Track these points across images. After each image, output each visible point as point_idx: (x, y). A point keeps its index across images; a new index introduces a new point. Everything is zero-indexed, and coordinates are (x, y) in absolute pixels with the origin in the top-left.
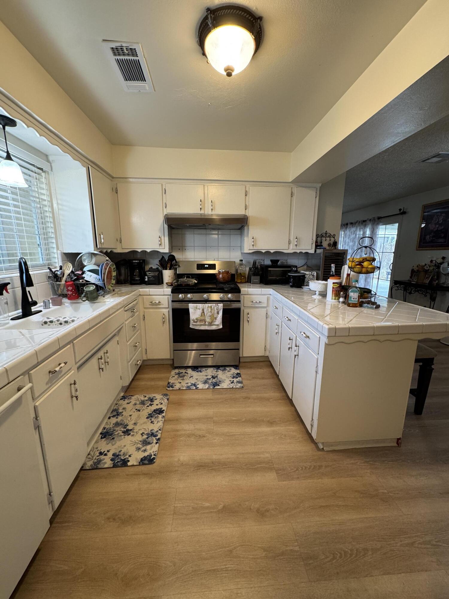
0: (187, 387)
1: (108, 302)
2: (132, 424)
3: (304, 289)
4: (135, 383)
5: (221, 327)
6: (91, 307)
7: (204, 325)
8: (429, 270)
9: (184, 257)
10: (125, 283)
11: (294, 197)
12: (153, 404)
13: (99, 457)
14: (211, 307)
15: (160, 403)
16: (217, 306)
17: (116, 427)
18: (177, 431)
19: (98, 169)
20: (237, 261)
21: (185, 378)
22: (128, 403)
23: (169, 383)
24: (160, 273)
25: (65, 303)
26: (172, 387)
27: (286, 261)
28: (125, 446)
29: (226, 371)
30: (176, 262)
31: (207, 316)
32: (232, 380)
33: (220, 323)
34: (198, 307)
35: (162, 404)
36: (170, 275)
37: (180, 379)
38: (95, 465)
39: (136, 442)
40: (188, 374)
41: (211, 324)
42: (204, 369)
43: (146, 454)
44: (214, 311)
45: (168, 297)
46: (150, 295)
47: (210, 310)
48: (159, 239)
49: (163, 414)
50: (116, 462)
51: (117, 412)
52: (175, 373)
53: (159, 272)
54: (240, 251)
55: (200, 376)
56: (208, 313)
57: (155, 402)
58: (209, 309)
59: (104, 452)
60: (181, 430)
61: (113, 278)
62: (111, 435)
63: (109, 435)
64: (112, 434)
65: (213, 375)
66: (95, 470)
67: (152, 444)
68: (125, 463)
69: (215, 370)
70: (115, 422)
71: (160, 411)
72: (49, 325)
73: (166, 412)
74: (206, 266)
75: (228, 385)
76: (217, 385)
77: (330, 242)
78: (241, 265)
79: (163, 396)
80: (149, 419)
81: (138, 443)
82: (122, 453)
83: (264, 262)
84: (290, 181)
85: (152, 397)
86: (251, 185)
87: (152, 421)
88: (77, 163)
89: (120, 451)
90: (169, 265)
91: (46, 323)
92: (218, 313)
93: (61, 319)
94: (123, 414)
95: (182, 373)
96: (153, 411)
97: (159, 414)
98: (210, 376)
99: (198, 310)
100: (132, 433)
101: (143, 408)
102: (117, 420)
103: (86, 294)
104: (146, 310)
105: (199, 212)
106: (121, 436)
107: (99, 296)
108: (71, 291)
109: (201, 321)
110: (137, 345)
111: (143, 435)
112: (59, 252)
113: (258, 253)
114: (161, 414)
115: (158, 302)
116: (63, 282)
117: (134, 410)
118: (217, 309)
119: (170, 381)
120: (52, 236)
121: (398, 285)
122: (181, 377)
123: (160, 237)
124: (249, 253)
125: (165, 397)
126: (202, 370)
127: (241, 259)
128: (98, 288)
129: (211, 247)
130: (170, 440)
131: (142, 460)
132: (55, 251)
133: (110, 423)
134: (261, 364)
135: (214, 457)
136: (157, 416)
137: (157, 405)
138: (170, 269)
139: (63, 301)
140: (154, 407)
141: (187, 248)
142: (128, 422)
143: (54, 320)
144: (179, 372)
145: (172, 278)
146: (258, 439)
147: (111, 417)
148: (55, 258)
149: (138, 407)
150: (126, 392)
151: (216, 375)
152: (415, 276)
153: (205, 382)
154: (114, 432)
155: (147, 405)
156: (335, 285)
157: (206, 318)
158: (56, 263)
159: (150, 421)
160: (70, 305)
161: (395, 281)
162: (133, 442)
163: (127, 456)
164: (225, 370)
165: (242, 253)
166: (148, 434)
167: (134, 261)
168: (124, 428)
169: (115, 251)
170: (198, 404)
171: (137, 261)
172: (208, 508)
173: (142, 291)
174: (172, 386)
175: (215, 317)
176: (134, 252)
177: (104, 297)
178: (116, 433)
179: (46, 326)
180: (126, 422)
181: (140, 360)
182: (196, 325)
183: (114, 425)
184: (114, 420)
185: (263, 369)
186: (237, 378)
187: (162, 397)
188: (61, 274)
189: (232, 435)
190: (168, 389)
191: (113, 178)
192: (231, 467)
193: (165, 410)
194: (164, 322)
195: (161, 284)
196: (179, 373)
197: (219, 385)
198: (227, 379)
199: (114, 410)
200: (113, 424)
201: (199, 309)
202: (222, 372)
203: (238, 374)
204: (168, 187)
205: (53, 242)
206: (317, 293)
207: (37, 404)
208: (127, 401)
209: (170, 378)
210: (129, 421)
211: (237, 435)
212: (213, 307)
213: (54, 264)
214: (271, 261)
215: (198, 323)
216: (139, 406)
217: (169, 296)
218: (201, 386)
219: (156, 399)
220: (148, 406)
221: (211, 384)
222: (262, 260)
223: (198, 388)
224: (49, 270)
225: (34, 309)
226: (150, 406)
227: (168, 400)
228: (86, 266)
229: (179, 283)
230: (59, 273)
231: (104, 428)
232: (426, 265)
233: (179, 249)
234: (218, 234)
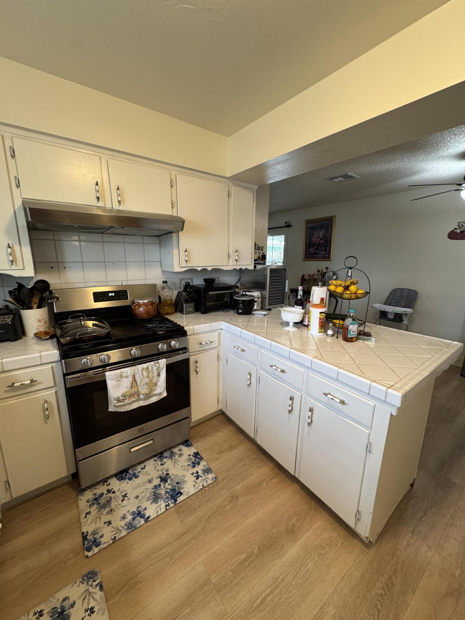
0: (128, 528)
3: (255, 315)
5: (165, 394)
7: (136, 401)
8: (317, 279)
9: (63, 282)
11: (232, 198)
14: (148, 368)
15: (86, 611)
16: (157, 364)
20: (159, 282)
21: (113, 505)
23: (84, 537)
24: (17, 318)
26: (97, 546)
29: (177, 457)
30: (51, 292)
31: (142, 384)
32: (194, 470)
33: (164, 391)
34: (124, 375)
35: (92, 611)
36: (41, 318)
37: (105, 512)
40: (114, 492)
41: (148, 396)
42: (139, 468)
44: (153, 373)
45: (52, 367)
47: (145, 374)
48: (9, 249)
52: (88, 501)
53: (14, 315)
54: (160, 268)
55: (139, 486)
56: (142, 379)
58: (144, 372)
65: (160, 473)
69: (159, 463)
74: (110, 294)
75: (194, 486)
76: (177, 494)
77: (259, 255)
78: (163, 288)
79: (87, 584)
83: (193, 282)
84: (228, 176)
86: (178, 172)
90: (36, 300)
92: (159, 375)
95: (102, 495)
98: (157, 478)
99: (125, 380)
105: (94, 203)
109: (131, 396)
113: (192, 271)
115: (29, 382)
118: (157, 370)
119: (84, 530)
121: (294, 293)
122: (105, 508)
123: (9, 247)
124: (181, 272)
125: (91, 586)
126: (136, 471)
127: (164, 280)
129: (113, 263)
134: (215, 421)
138: (39, 307)
141: (66, 265)
144: (95, 494)
145: (45, 322)
151: (165, 473)
153: (156, 498)
157: (140, 389)
164: (172, 455)
165: (162, 271)
170: (167, 559)
174: (95, 540)
175: (154, 382)
182: (122, 406)
185: (222, 432)
186: (199, 464)
187: (83, 587)
190: (90, 554)
194: (47, 417)
195: (21, 338)
196: (96, 499)
197: (181, 494)
198: (185, 473)
201: (127, 377)
202: (170, 461)
203: (196, 455)
204: (19, 145)
206: (291, 324)
209: (83, 520)
212: (150, 368)
214: (205, 280)
215: (126, 401)
217: (54, 365)
218: (152, 511)
219: (72, 606)
221: (167, 498)
222: (189, 279)
223: (149, 517)
227: (101, 588)
229: (77, 337)
233: (52, 268)
234: (124, 243)
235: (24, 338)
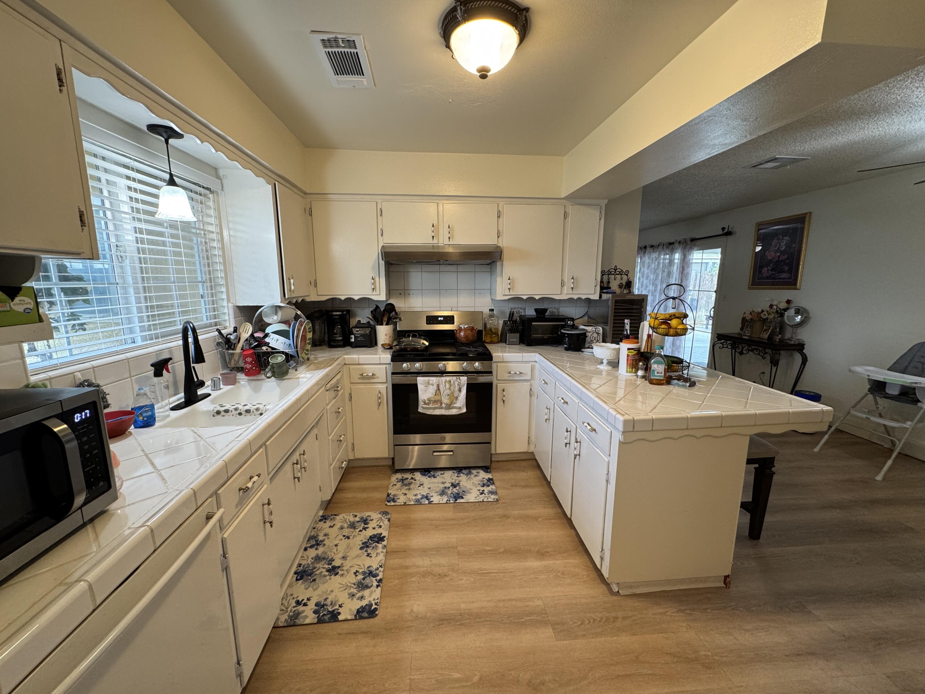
0: (416, 501)
1: (303, 378)
2: (340, 559)
3: (584, 353)
4: (339, 496)
5: (464, 410)
6: (278, 385)
7: (439, 408)
8: (767, 318)
9: (406, 305)
10: (320, 345)
11: (569, 219)
12: (367, 528)
13: (296, 608)
14: (450, 381)
15: (377, 525)
16: (458, 380)
17: (319, 563)
18: (407, 567)
19: (288, 185)
20: (486, 311)
21: (411, 487)
22: (330, 527)
23: (388, 495)
24: (373, 331)
25: (240, 381)
26: (394, 502)
27: (557, 309)
28: (332, 591)
29: (472, 476)
30: (396, 313)
31: (444, 394)
32: (482, 489)
33: (463, 406)
34: (431, 382)
35: (380, 527)
36: (387, 333)
37: (405, 488)
38: (291, 620)
39: (347, 586)
40: (415, 480)
41: (449, 407)
42: (439, 473)
43: (364, 603)
44: (455, 387)
45: (386, 367)
46: (359, 364)
47: (448, 386)
48: (373, 280)
49: (384, 543)
50: (321, 615)
51: (316, 541)
52: (397, 479)
53: (372, 328)
54: (490, 296)
55: (434, 483)
56: (445, 391)
57: (371, 525)
58: (447, 384)
59: (303, 600)
60: (412, 566)
61: (308, 341)
62: (310, 575)
63: (308, 576)
64: (312, 574)
65: (453, 481)
66: (293, 628)
67: (372, 588)
68: (334, 616)
69: (456, 475)
70: (314, 556)
71: (379, 539)
72: (223, 416)
73: (387, 539)
74: (439, 319)
75: (476, 497)
76: (460, 497)
77: (622, 281)
78: (491, 316)
79: (382, 515)
80: (364, 550)
81: (351, 587)
82: (328, 602)
83: (525, 312)
84: (563, 197)
85: (365, 517)
86: (505, 203)
87: (368, 554)
88: (261, 179)
89: (326, 599)
90: (385, 319)
91: (218, 413)
92: (460, 390)
93: (240, 407)
94: (324, 542)
95: (407, 479)
96: (368, 538)
97: (378, 543)
98: (449, 483)
99: (431, 387)
100: (340, 572)
101: (354, 534)
102: (317, 552)
103: (273, 367)
104: (354, 387)
105: (430, 241)
106: (325, 576)
107: (289, 369)
108: (251, 363)
109: (435, 402)
110: (341, 439)
111: (357, 574)
112: (230, 305)
113: (517, 299)
114: (380, 542)
115: (371, 374)
116: (238, 350)
117: (341, 537)
118: (458, 385)
119: (390, 492)
120: (221, 283)
121: (723, 341)
122: (406, 486)
123: (373, 279)
124: (504, 300)
125: (384, 517)
126: (436, 474)
127: (491, 308)
128: (289, 357)
129: (446, 290)
130: (397, 581)
131: (358, 611)
132: (225, 303)
133: (308, 557)
134: (524, 464)
135: (463, 606)
136: (375, 545)
137: (374, 528)
138: (387, 324)
139: (237, 377)
140: (370, 532)
141: (411, 292)
142: (333, 555)
143: (230, 409)
144: (403, 477)
145: (390, 337)
146: (524, 579)
147: (308, 548)
148: (225, 313)
149: (346, 532)
150: (326, 509)
151: (457, 482)
152: (747, 327)
153: (443, 493)
154: (315, 570)
155: (359, 530)
156: (632, 352)
157: (442, 398)
158: (225, 320)
159: (366, 554)
160: (247, 383)
161: (718, 334)
162: (343, 584)
163: (337, 607)
164: (470, 473)
165: (492, 299)
166: (364, 573)
167: (334, 313)
168: (329, 564)
169: (308, 299)
170: (434, 527)
171: (338, 313)
172: (458, 680)
173: (347, 358)
174: (394, 499)
175: (455, 396)
176: (333, 300)
177: (296, 370)
178: (317, 572)
179: (219, 417)
180: (330, 555)
181: (345, 461)
182: (427, 408)
183: (313, 561)
184: (312, 553)
185: (526, 473)
186: (488, 486)
187: (380, 516)
188: (236, 338)
189: (486, 573)
190: (388, 504)
191: (306, 194)
192: (488, 621)
193: (387, 537)
194: (379, 404)
195: (374, 347)
196: (402, 480)
197: (463, 498)
198: (474, 488)
199: (311, 538)
200: (312, 559)
201: (433, 385)
202: (465, 476)
203: (490, 480)
204: (385, 206)
205: (223, 292)
206: (605, 362)
207: (225, 536)
208: (328, 523)
209: (390, 487)
210: (334, 553)
211: (494, 573)
212: (452, 382)
213: (224, 323)
214: (536, 310)
215: (431, 406)
216: (347, 530)
217: (387, 366)
218: (436, 499)
219: (372, 520)
220: (361, 531)
221: (451, 496)
222: (521, 308)
223: (432, 501)
224: (217, 333)
225: (200, 392)
226: (364, 530)
227: (389, 520)
228: (270, 324)
229: (402, 347)
230: (232, 337)
231: (300, 565)
232: (763, 311)
233: (400, 294)
234: (457, 272)
235: (376, 347)
